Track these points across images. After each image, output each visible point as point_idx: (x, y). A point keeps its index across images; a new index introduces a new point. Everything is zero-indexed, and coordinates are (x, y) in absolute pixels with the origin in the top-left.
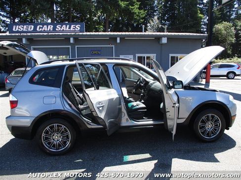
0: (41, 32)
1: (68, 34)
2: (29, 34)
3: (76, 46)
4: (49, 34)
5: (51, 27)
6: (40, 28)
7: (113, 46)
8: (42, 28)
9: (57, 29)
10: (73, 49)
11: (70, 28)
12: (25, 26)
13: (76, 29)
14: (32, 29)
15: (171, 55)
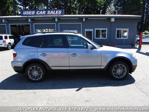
0: (39, 15)
1: (55, 16)
2: (32, 16)
3: (59, 24)
4: (43, 16)
5: (44, 12)
6: (38, 13)
7: (81, 23)
8: (39, 13)
9: (48, 13)
10: (57, 25)
11: (55, 12)
12: (30, 12)
13: (59, 13)
14: (34, 13)
15: (117, 29)
